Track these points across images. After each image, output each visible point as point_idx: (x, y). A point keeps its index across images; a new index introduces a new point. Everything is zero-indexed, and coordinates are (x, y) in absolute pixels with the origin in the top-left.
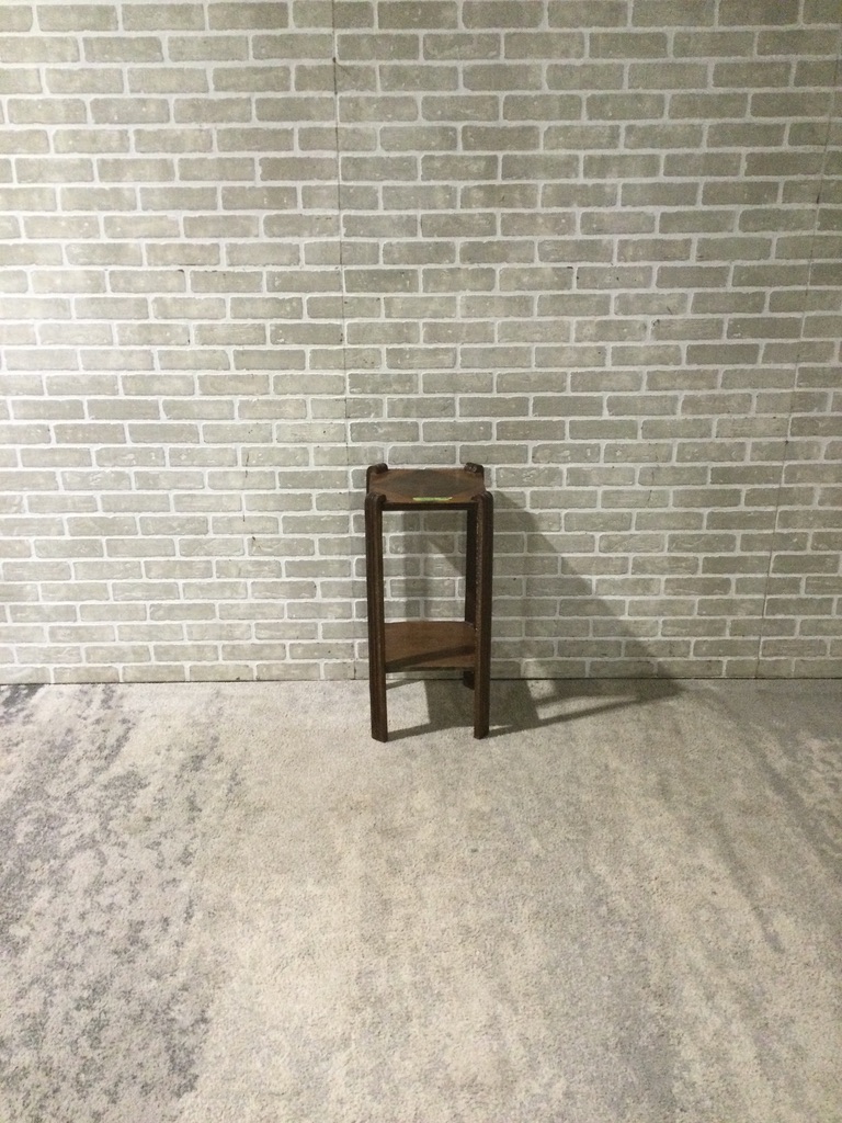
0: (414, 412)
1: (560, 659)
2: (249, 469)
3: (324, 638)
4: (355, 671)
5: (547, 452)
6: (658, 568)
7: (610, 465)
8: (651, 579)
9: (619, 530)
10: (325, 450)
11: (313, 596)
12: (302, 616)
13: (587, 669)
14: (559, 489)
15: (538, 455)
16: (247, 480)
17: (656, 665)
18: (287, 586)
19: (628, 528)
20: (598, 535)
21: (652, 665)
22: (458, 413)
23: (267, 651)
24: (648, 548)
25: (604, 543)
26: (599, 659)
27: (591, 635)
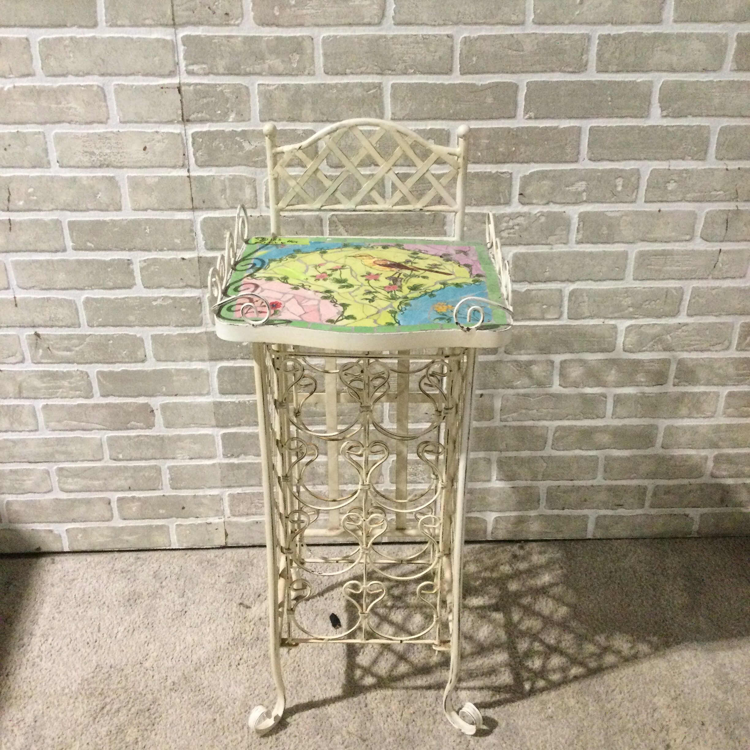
0: (307, 111)
1: (549, 512)
2: (15, 217)
3: (174, 488)
4: (226, 535)
5: (547, 183)
6: (717, 375)
7: (653, 207)
8: (705, 393)
9: (658, 317)
10: (149, 181)
11: (150, 426)
12: (134, 455)
13: (591, 527)
14: (563, 248)
15: (529, 190)
16: (13, 234)
17: (697, 519)
18: (104, 411)
19: (675, 314)
20: (623, 325)
21: (692, 519)
22: (388, 113)
23: (81, 510)
24: (704, 346)
25: (633, 338)
26: (610, 512)
27: (600, 476)
